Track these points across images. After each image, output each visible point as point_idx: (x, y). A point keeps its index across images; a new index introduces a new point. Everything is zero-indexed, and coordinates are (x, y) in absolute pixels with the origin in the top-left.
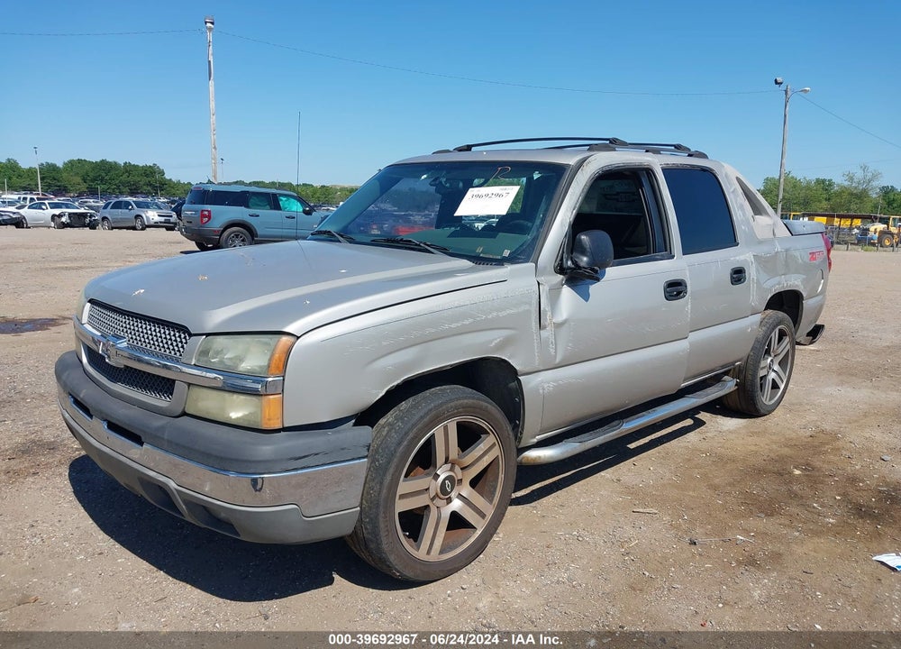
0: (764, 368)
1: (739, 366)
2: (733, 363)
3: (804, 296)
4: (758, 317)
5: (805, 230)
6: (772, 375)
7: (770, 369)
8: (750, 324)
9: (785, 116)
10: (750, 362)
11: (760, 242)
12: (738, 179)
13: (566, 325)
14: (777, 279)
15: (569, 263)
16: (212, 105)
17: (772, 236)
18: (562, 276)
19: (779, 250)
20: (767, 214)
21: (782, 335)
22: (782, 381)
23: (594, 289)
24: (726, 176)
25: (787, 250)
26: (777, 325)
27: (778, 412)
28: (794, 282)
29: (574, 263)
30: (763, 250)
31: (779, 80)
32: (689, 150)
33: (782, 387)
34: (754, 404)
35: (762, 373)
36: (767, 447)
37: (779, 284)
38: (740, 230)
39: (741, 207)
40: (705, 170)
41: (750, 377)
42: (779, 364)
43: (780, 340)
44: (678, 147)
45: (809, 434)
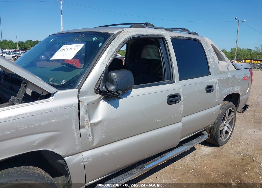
0: (222, 126)
1: (211, 127)
2: (208, 127)
3: (241, 95)
4: (219, 106)
5: (242, 67)
6: (226, 128)
7: (225, 126)
8: (215, 110)
9: (238, 29)
10: (216, 125)
11: (221, 73)
12: (212, 45)
13: (101, 124)
14: (228, 89)
15: (104, 88)
16: (62, 24)
17: (227, 70)
18: (100, 95)
19: (230, 76)
20: (225, 60)
21: (230, 112)
22: (230, 130)
23: (122, 102)
24: (206, 43)
25: (234, 76)
26: (228, 108)
27: (228, 143)
28: (236, 90)
29: (106, 88)
30: (222, 77)
31: (236, 18)
32: (189, 31)
33: (230, 133)
34: (217, 142)
35: (221, 129)
36: (221, 165)
37: (229, 91)
38: (212, 68)
39: (213, 58)
40: (195, 40)
41: (215, 131)
42: (229, 123)
43: (230, 113)
44: (183, 30)
45: (240, 157)
